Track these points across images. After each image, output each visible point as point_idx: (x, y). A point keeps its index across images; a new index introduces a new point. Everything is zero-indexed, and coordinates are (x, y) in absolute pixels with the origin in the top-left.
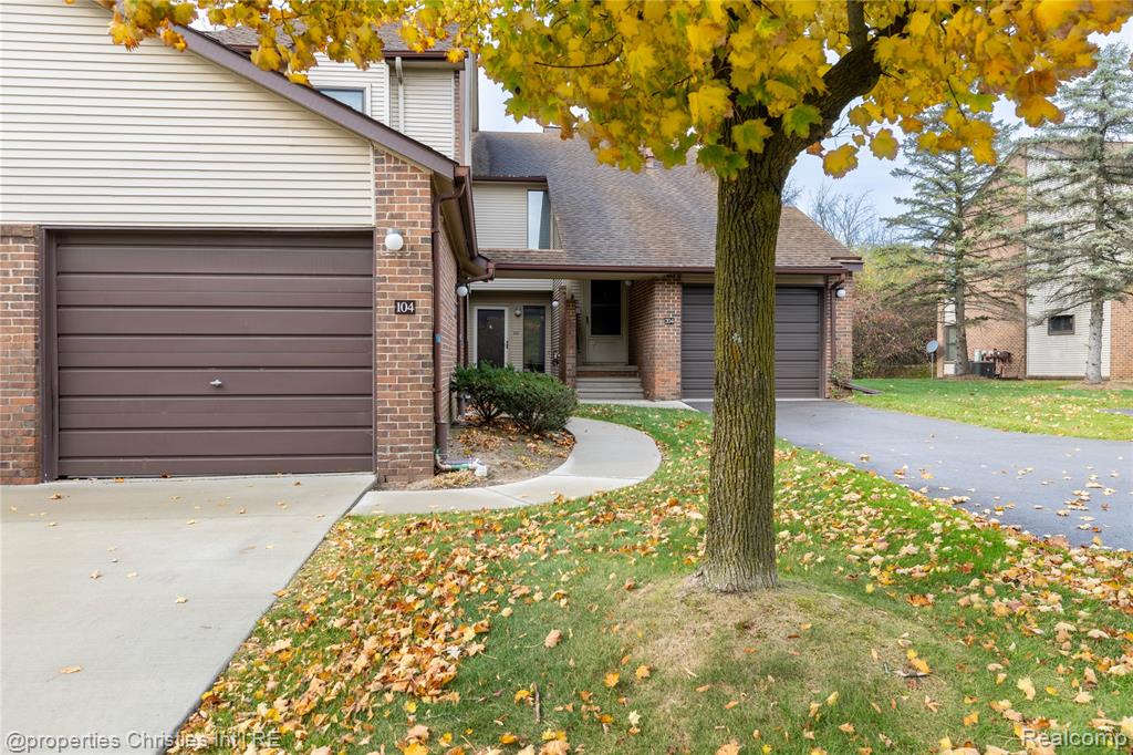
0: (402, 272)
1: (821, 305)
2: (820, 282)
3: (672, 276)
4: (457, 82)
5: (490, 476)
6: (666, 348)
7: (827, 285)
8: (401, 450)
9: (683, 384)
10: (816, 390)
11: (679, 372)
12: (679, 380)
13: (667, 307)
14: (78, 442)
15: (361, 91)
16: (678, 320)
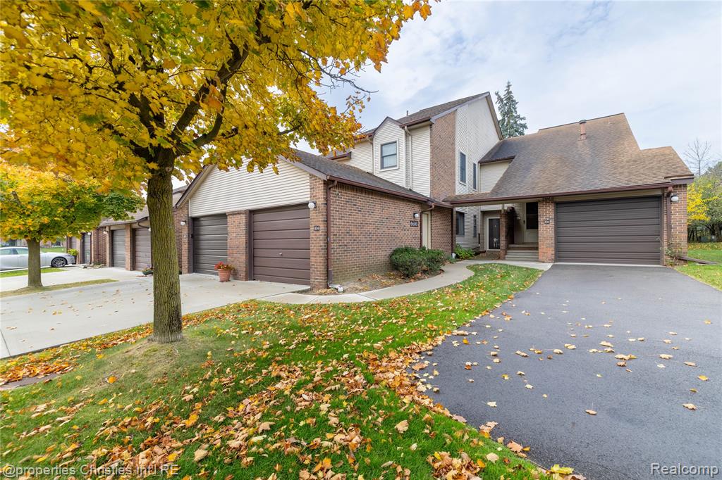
0: (317, 216)
1: (660, 207)
2: (659, 193)
3: (548, 199)
4: (431, 130)
5: (344, 292)
6: (545, 236)
7: (663, 194)
8: (317, 279)
9: (555, 254)
10: (657, 259)
11: (553, 249)
12: (553, 252)
13: (546, 215)
14: (258, 270)
15: (396, 142)
16: (552, 222)
